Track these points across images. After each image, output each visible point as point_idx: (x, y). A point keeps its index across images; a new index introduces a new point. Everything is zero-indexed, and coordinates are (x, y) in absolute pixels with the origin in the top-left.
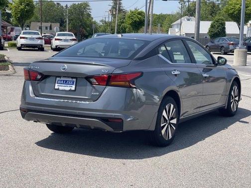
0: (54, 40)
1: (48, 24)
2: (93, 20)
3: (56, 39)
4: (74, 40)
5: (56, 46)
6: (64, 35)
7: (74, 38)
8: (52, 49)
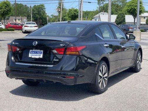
0: (24, 26)
1: (20, 18)
2: (47, 15)
3: (25, 26)
4: (36, 26)
5: (25, 30)
6: (30, 23)
7: (36, 25)
8: (23, 32)
